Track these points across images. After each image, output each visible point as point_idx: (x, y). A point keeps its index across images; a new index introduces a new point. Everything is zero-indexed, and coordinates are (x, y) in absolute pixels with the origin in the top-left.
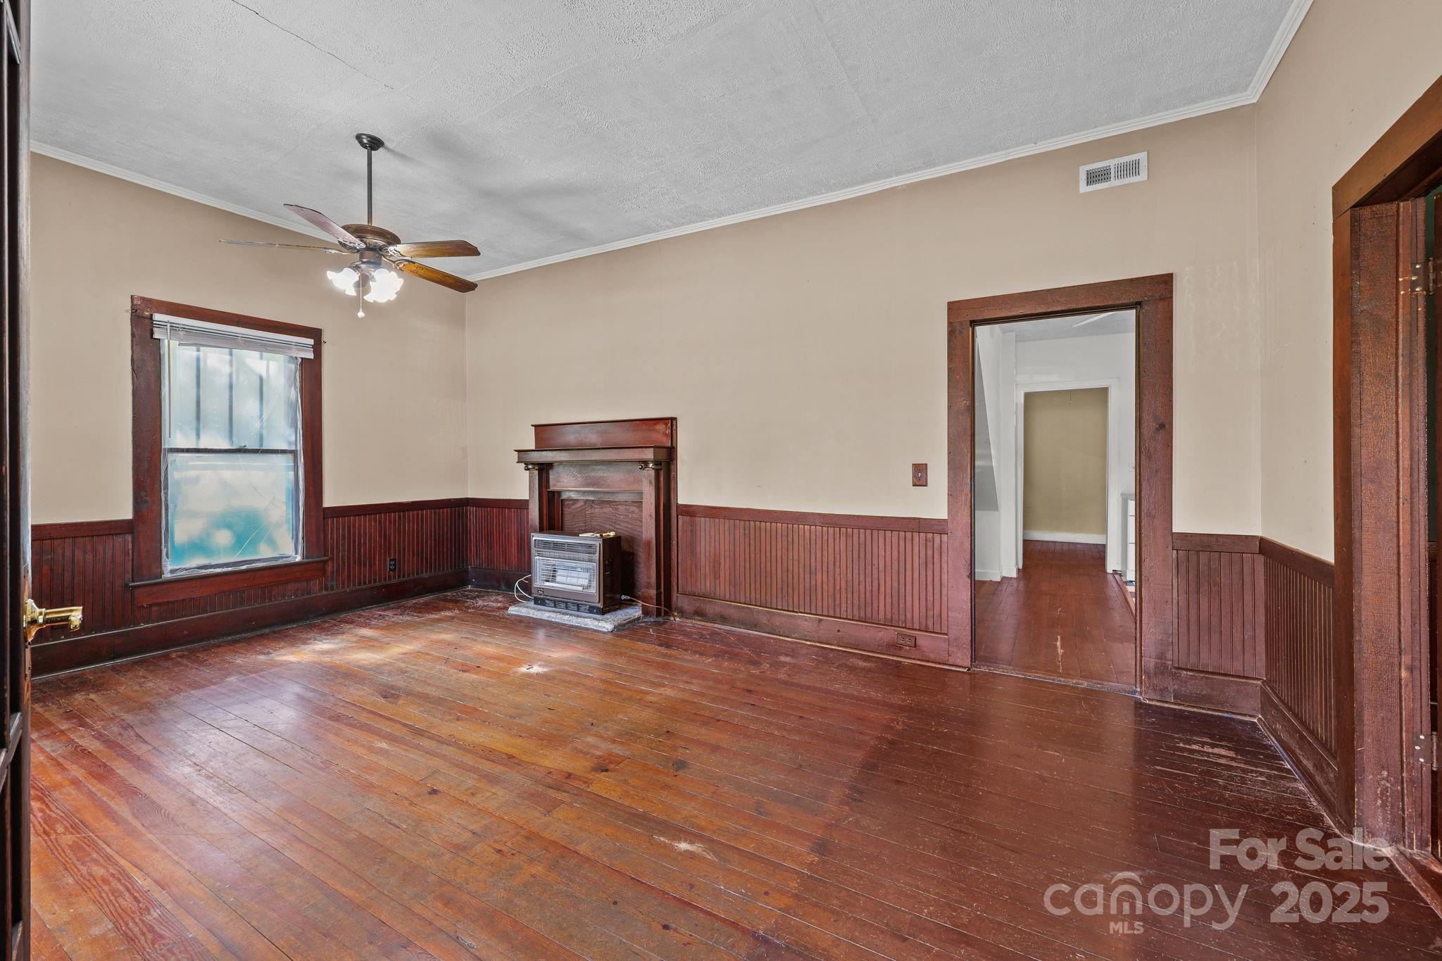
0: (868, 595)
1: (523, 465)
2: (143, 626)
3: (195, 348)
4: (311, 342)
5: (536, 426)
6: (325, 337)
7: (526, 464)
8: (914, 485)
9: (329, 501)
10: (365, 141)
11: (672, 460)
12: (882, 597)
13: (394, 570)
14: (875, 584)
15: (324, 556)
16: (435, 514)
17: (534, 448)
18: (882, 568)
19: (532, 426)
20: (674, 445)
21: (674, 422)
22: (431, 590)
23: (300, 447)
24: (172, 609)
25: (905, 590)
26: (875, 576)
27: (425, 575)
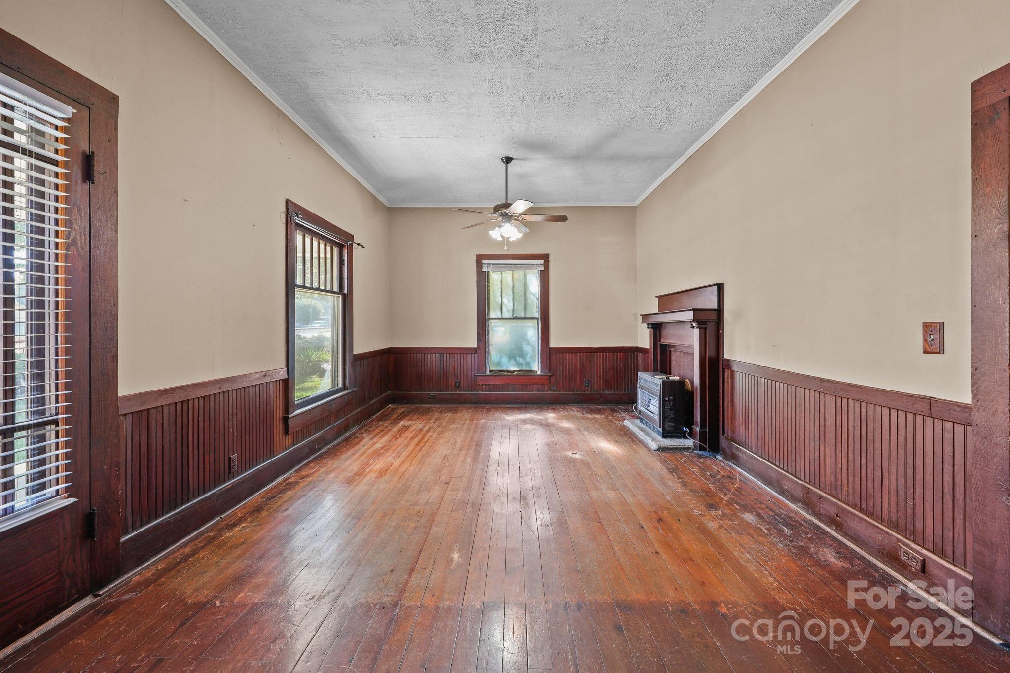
0: (870, 484)
1: (646, 325)
2: (480, 393)
3: (499, 273)
4: (543, 261)
5: (659, 297)
6: (551, 258)
7: (648, 324)
8: (925, 352)
9: (553, 344)
10: (504, 160)
11: (720, 320)
12: (885, 491)
13: (588, 386)
14: (878, 473)
15: (550, 373)
16: (614, 356)
17: (657, 311)
18: (886, 455)
19: (656, 297)
20: (721, 308)
21: (721, 287)
22: (611, 402)
23: (539, 317)
24: (491, 387)
25: (914, 492)
26: (878, 463)
27: (607, 393)
